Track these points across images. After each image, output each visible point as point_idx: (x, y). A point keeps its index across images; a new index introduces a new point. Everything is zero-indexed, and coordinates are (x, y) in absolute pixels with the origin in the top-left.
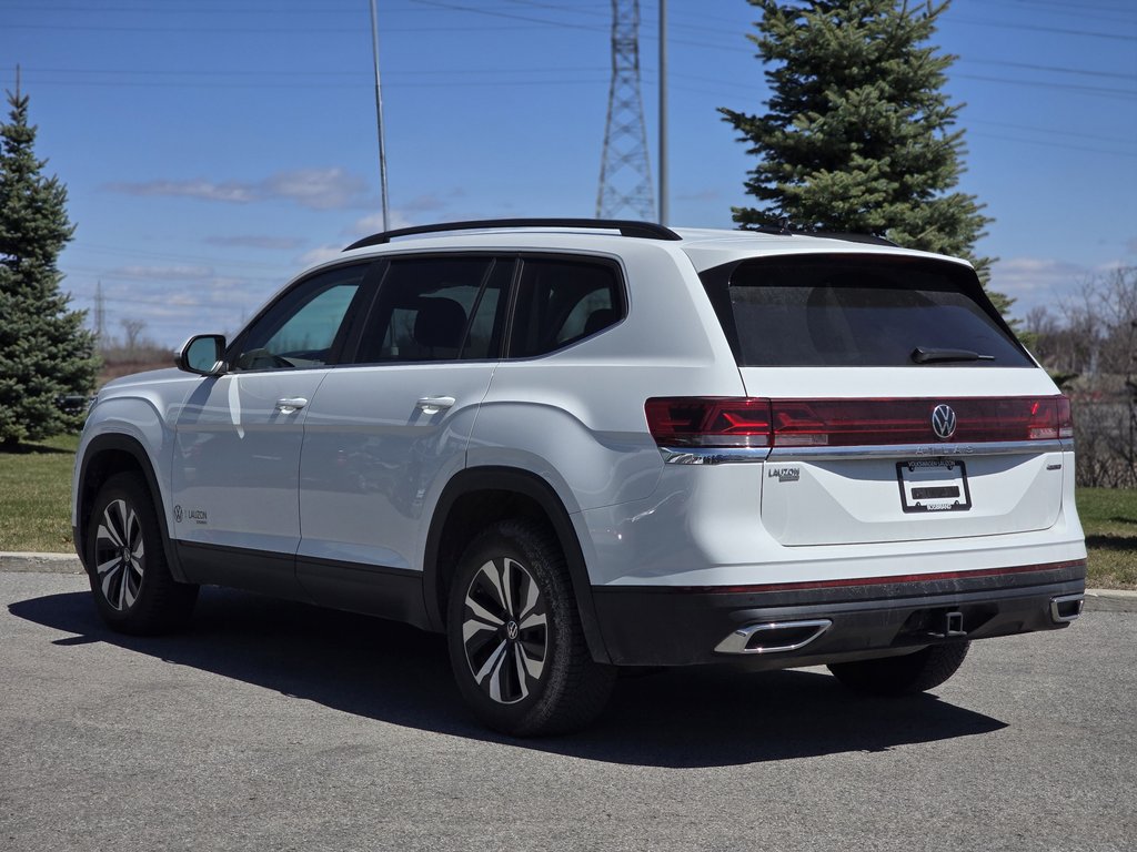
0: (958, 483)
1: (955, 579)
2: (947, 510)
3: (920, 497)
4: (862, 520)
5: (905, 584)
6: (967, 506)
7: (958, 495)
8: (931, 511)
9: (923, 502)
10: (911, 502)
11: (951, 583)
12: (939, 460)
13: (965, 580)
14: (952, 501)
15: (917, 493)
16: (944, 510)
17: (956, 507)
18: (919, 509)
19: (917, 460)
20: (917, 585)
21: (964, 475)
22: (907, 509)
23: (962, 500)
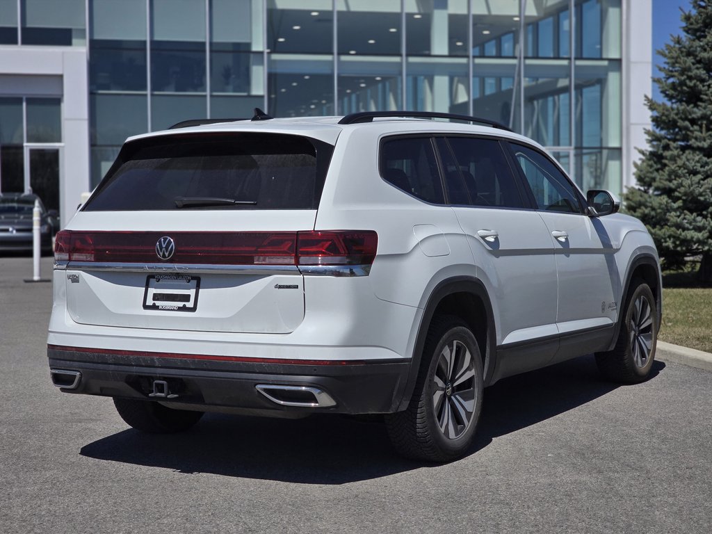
0: (192, 292)
1: (155, 358)
2: (174, 310)
3: (158, 300)
4: (113, 311)
5: (119, 356)
6: (194, 309)
7: (188, 301)
8: (161, 309)
9: (158, 303)
10: (150, 302)
11: (153, 360)
12: (178, 276)
13: (163, 359)
14: (181, 304)
15: (156, 297)
16: (171, 310)
17: (184, 309)
18: (154, 307)
19: (160, 274)
20: (127, 357)
21: (198, 287)
22: (146, 307)
23: (190, 304)
